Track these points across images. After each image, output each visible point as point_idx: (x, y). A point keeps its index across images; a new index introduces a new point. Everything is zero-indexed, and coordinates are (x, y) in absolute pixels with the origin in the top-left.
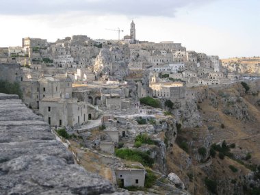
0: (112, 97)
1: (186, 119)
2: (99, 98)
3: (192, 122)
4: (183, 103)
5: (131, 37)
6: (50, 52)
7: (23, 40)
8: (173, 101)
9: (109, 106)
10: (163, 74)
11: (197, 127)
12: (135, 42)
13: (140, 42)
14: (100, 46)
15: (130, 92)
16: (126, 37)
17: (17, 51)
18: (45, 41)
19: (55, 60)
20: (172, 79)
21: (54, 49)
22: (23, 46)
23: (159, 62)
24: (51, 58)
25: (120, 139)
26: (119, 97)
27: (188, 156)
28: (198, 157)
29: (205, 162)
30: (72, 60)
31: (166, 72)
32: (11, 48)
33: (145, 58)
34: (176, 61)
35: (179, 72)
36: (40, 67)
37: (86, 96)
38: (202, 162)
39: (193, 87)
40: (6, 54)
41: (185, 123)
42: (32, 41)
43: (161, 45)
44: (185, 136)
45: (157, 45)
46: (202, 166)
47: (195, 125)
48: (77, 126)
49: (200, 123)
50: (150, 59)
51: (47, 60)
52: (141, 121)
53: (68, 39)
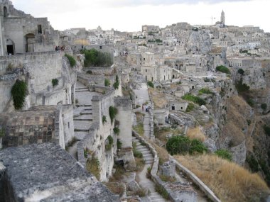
0: (190, 65)
1: (253, 83)
2: (182, 65)
3: (258, 85)
4: (252, 71)
5: (221, 23)
6: (160, 35)
7: (143, 27)
8: (244, 70)
9: (187, 70)
10: (243, 50)
11: (262, 88)
12: (224, 26)
13: (228, 27)
14: (197, 30)
15: (208, 62)
16: (217, 23)
17: (138, 35)
18: (157, 27)
19: (164, 41)
20: (249, 54)
21: (163, 33)
22: (143, 31)
23: (241, 41)
24: (161, 39)
25: (190, 90)
26: (194, 65)
27: (251, 108)
28: (261, 110)
29: (266, 114)
30: (176, 40)
31: (246, 48)
32: (134, 33)
33: (230, 38)
34: (254, 41)
35: (255, 48)
36: (153, 45)
37: (173, 64)
38: (264, 114)
39: (265, 60)
40: (131, 36)
41: (253, 85)
42: (148, 27)
43: (244, 28)
44: (252, 95)
45: (241, 28)
46: (263, 117)
47: (260, 87)
48: (163, 81)
49: (264, 86)
50: (234, 39)
51: (158, 41)
52: (207, 80)
53: (174, 25)
